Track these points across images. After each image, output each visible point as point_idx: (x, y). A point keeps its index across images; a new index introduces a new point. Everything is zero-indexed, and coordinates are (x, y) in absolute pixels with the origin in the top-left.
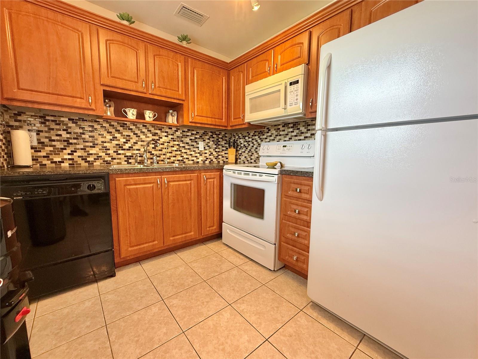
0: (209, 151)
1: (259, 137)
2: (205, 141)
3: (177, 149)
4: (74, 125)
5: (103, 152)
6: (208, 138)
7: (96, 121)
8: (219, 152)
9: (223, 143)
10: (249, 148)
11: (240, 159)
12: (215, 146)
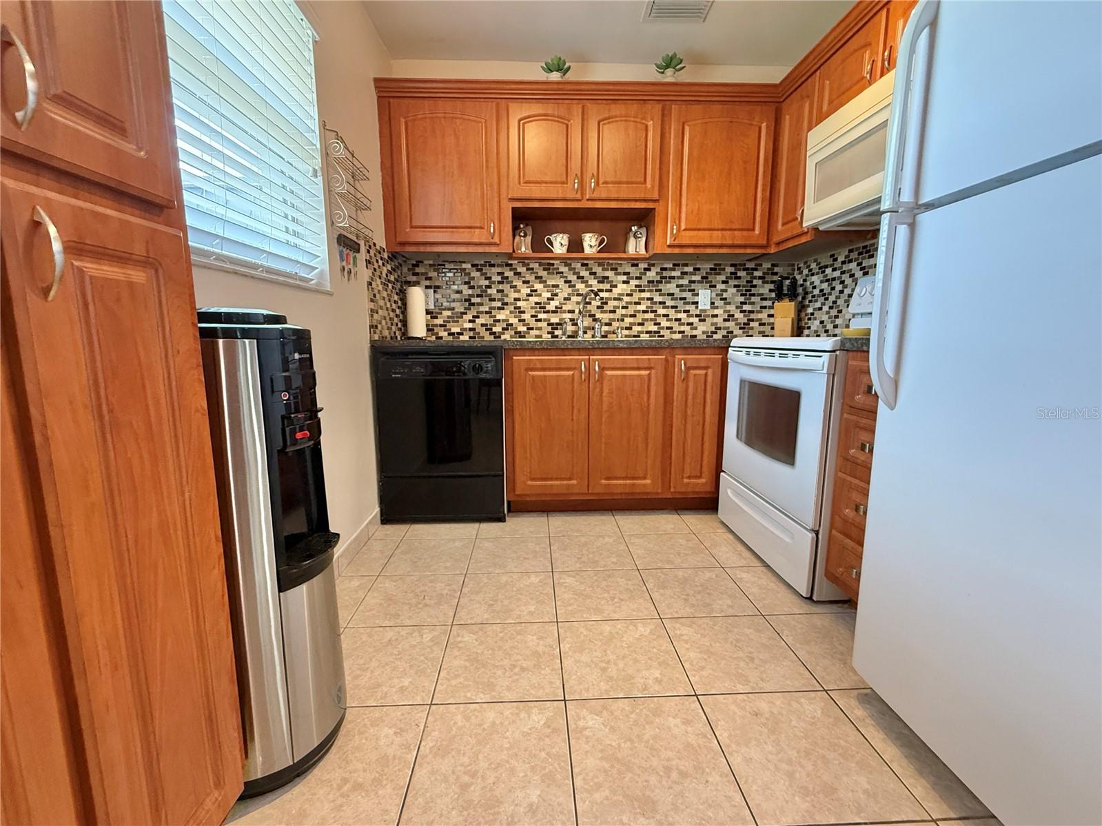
0: (725, 311)
1: (858, 265)
2: (715, 286)
3: (647, 307)
4: (478, 274)
5: (515, 317)
6: (724, 279)
7: (508, 265)
8: (752, 312)
9: (765, 289)
10: (832, 298)
11: (809, 328)
12: (742, 299)
